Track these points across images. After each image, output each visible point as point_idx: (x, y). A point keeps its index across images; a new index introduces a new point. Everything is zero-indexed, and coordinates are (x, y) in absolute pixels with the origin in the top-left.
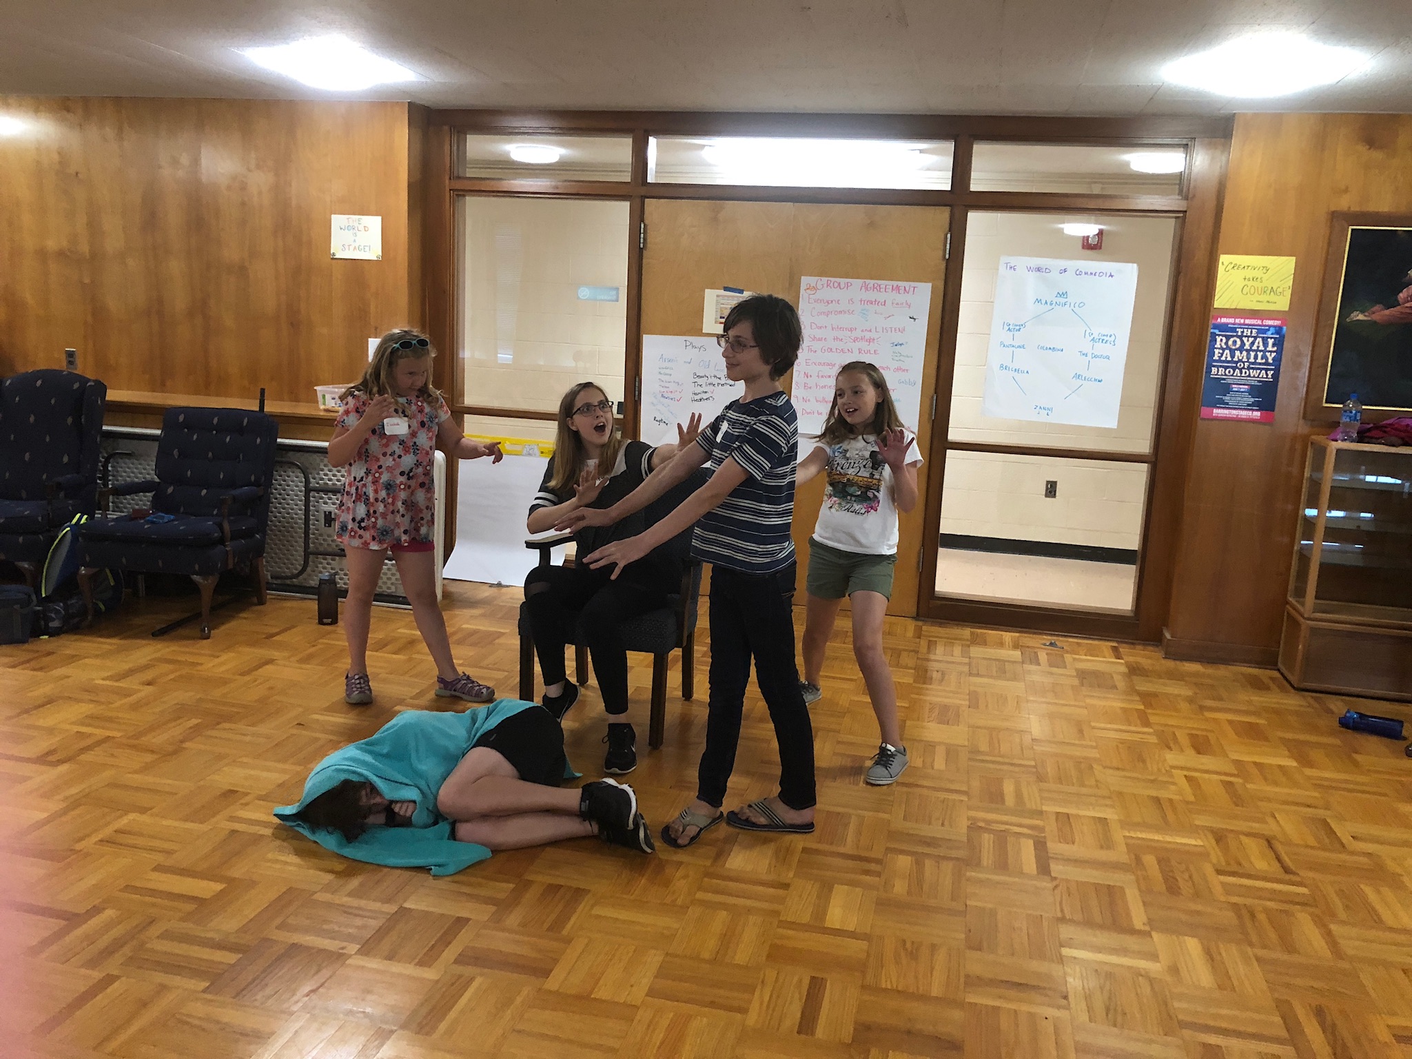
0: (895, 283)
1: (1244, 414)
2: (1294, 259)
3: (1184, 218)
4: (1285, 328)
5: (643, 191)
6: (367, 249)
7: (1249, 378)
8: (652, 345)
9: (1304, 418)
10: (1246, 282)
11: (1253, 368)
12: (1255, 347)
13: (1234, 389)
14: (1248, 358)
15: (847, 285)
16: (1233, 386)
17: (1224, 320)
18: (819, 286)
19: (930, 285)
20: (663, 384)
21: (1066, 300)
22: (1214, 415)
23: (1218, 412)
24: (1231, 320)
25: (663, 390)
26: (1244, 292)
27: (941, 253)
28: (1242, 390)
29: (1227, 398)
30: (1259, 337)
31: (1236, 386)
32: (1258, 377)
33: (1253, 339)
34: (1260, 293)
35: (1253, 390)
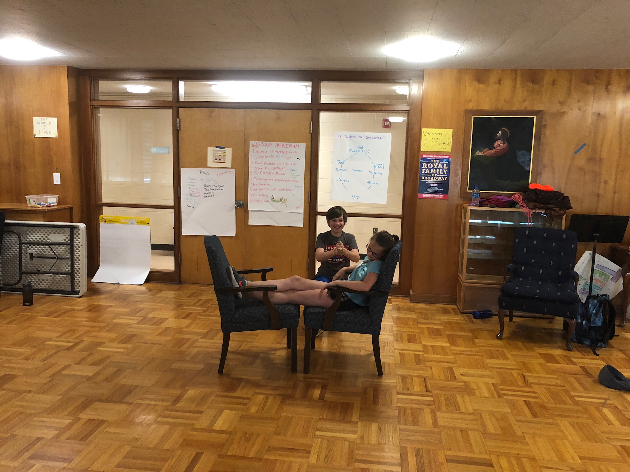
0: (290, 144)
1: (436, 196)
2: (452, 130)
3: (409, 113)
4: (450, 159)
5: (177, 105)
6: (51, 132)
7: (437, 181)
8: (185, 173)
9: (460, 197)
10: (434, 140)
11: (438, 176)
12: (439, 168)
13: (431, 186)
14: (436, 172)
15: (270, 145)
16: (431, 184)
17: (425, 156)
18: (258, 145)
19: (305, 144)
20: (191, 190)
21: (362, 150)
22: (424, 197)
23: (425, 195)
24: (428, 156)
25: (191, 192)
26: (433, 144)
27: (308, 130)
28: (434, 186)
29: (428, 189)
30: (441, 163)
31: (432, 184)
32: (441, 180)
33: (438, 164)
34: (439, 144)
35: (439, 186)
